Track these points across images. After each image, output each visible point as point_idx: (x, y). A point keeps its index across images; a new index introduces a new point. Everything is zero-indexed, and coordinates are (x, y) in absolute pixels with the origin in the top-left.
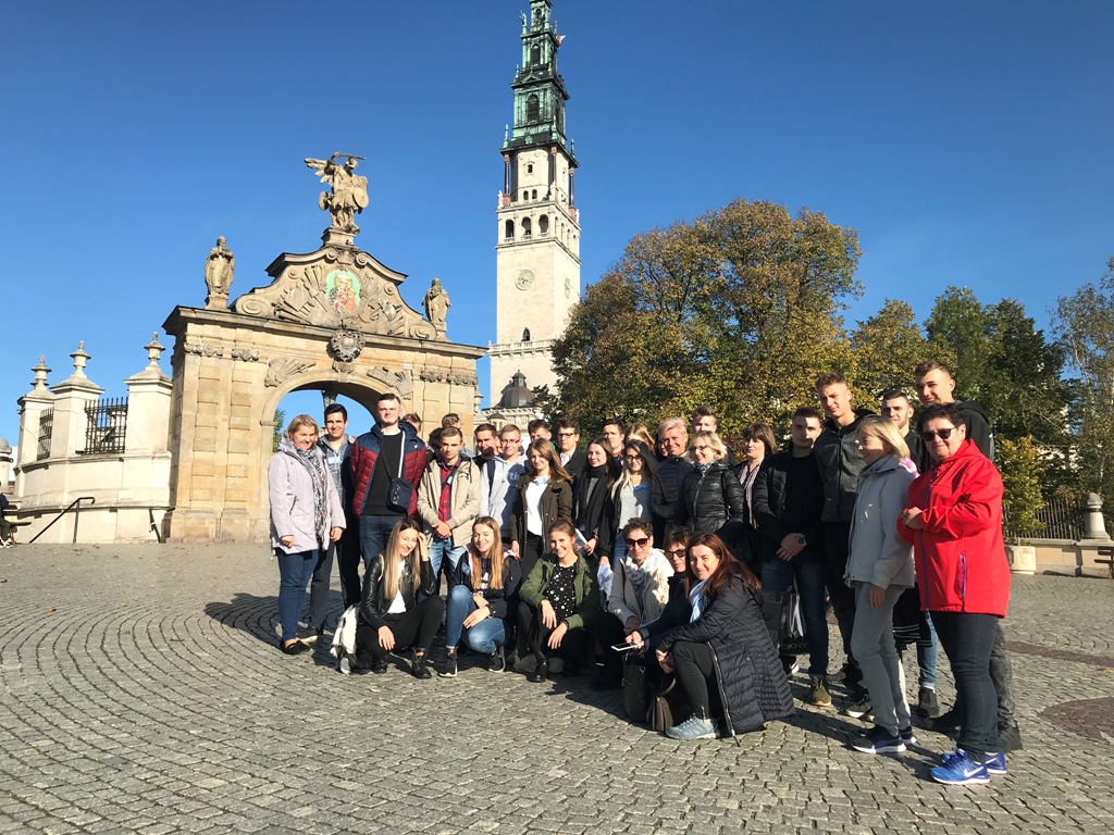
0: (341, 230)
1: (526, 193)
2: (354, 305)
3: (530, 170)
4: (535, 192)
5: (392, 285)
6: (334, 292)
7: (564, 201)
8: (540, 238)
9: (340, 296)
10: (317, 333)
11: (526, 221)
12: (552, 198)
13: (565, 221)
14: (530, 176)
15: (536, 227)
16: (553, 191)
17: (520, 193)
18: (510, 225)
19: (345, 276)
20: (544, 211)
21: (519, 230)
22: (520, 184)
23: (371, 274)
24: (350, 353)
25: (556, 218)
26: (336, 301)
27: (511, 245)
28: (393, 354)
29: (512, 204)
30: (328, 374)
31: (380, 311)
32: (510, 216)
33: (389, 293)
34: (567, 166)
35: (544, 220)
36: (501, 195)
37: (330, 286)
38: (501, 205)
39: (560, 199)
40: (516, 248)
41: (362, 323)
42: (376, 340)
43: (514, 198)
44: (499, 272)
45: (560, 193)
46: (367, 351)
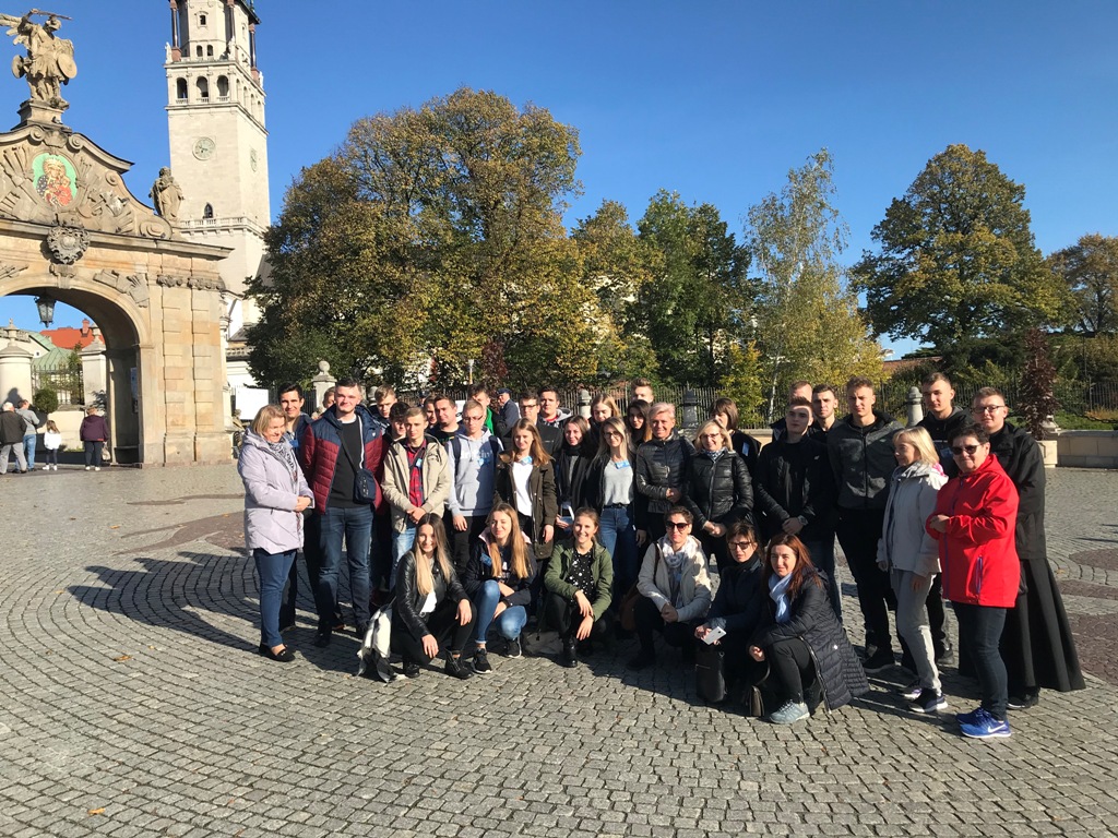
0: (45, 104)
1: (199, 49)
2: (70, 195)
3: (203, 21)
4: (210, 48)
5: (115, 173)
6: (43, 181)
7: (245, 61)
8: (218, 101)
9: (51, 186)
10: (28, 230)
11: (202, 81)
12: (231, 56)
13: (248, 84)
14: (203, 28)
15: (214, 90)
16: (232, 49)
17: (193, 47)
18: (182, 85)
19: (55, 161)
20: (223, 71)
21: (194, 92)
22: (192, 37)
23: (88, 160)
24: (72, 254)
25: (238, 81)
26: (47, 192)
27: (185, 108)
28: (123, 255)
29: (183, 60)
30: (45, 279)
31: (103, 205)
32: (182, 73)
33: (111, 182)
34: (247, 21)
35: (223, 82)
36: (168, 47)
37: (38, 173)
38: (169, 60)
39: (241, 59)
40: (191, 111)
41: (82, 219)
42: (103, 239)
43: (186, 53)
44: (172, 137)
45: (240, 52)
46: (92, 252)
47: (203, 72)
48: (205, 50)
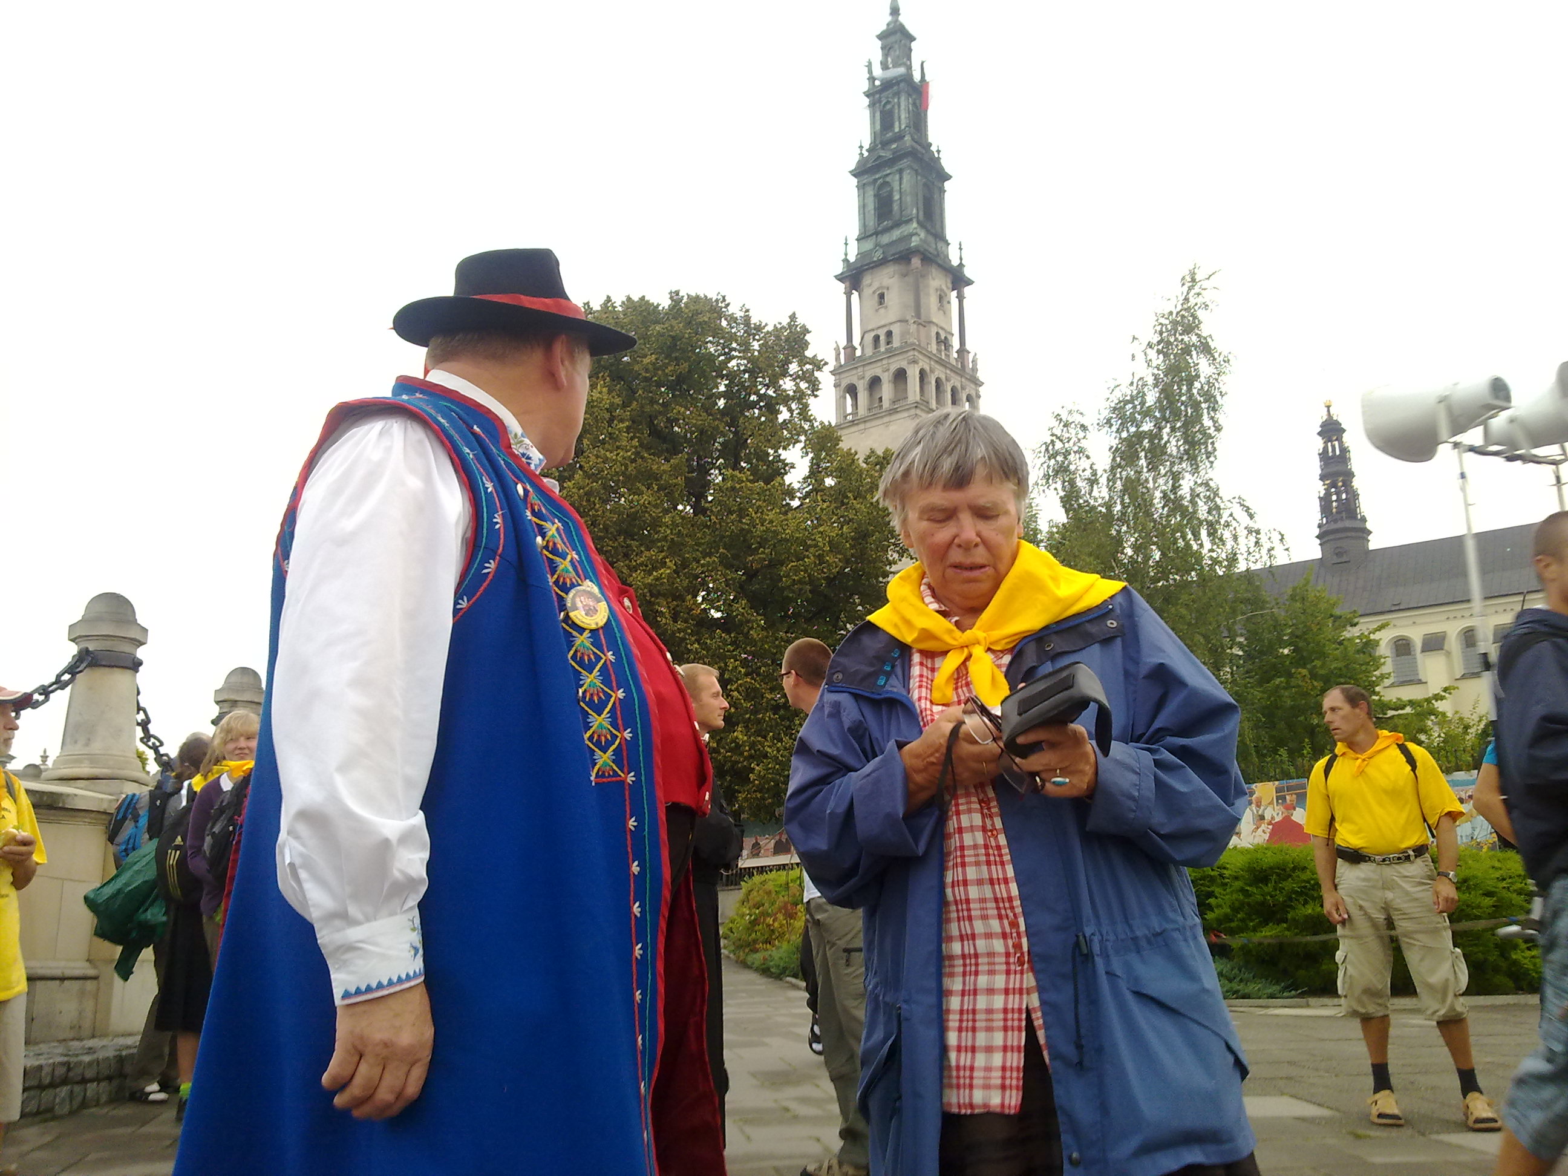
1: (877, 339)
3: (881, 299)
7: (943, 341)
8: (894, 406)
11: (875, 383)
12: (911, 339)
14: (880, 310)
15: (887, 391)
16: (913, 328)
18: (853, 392)
20: (902, 362)
21: (865, 399)
22: (867, 325)
25: (923, 371)
27: (853, 424)
32: (852, 378)
35: (900, 377)
40: (861, 427)
43: (862, 349)
47: (876, 370)
48: (882, 338)
